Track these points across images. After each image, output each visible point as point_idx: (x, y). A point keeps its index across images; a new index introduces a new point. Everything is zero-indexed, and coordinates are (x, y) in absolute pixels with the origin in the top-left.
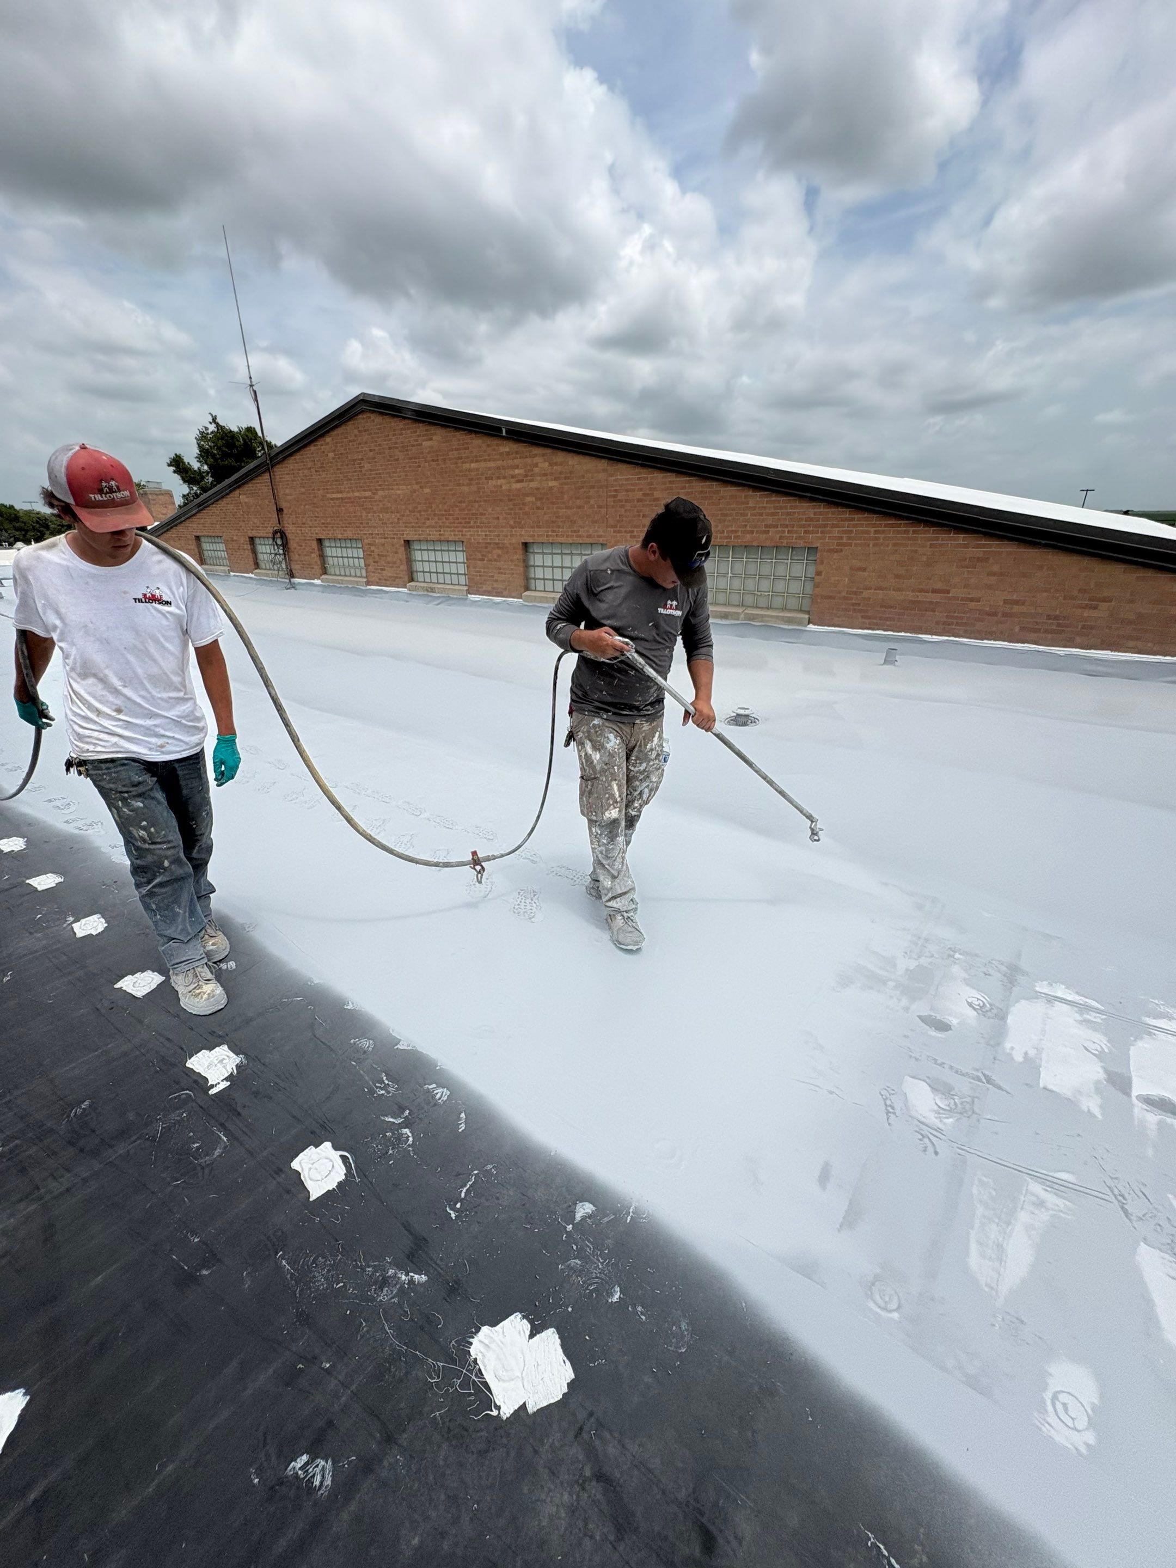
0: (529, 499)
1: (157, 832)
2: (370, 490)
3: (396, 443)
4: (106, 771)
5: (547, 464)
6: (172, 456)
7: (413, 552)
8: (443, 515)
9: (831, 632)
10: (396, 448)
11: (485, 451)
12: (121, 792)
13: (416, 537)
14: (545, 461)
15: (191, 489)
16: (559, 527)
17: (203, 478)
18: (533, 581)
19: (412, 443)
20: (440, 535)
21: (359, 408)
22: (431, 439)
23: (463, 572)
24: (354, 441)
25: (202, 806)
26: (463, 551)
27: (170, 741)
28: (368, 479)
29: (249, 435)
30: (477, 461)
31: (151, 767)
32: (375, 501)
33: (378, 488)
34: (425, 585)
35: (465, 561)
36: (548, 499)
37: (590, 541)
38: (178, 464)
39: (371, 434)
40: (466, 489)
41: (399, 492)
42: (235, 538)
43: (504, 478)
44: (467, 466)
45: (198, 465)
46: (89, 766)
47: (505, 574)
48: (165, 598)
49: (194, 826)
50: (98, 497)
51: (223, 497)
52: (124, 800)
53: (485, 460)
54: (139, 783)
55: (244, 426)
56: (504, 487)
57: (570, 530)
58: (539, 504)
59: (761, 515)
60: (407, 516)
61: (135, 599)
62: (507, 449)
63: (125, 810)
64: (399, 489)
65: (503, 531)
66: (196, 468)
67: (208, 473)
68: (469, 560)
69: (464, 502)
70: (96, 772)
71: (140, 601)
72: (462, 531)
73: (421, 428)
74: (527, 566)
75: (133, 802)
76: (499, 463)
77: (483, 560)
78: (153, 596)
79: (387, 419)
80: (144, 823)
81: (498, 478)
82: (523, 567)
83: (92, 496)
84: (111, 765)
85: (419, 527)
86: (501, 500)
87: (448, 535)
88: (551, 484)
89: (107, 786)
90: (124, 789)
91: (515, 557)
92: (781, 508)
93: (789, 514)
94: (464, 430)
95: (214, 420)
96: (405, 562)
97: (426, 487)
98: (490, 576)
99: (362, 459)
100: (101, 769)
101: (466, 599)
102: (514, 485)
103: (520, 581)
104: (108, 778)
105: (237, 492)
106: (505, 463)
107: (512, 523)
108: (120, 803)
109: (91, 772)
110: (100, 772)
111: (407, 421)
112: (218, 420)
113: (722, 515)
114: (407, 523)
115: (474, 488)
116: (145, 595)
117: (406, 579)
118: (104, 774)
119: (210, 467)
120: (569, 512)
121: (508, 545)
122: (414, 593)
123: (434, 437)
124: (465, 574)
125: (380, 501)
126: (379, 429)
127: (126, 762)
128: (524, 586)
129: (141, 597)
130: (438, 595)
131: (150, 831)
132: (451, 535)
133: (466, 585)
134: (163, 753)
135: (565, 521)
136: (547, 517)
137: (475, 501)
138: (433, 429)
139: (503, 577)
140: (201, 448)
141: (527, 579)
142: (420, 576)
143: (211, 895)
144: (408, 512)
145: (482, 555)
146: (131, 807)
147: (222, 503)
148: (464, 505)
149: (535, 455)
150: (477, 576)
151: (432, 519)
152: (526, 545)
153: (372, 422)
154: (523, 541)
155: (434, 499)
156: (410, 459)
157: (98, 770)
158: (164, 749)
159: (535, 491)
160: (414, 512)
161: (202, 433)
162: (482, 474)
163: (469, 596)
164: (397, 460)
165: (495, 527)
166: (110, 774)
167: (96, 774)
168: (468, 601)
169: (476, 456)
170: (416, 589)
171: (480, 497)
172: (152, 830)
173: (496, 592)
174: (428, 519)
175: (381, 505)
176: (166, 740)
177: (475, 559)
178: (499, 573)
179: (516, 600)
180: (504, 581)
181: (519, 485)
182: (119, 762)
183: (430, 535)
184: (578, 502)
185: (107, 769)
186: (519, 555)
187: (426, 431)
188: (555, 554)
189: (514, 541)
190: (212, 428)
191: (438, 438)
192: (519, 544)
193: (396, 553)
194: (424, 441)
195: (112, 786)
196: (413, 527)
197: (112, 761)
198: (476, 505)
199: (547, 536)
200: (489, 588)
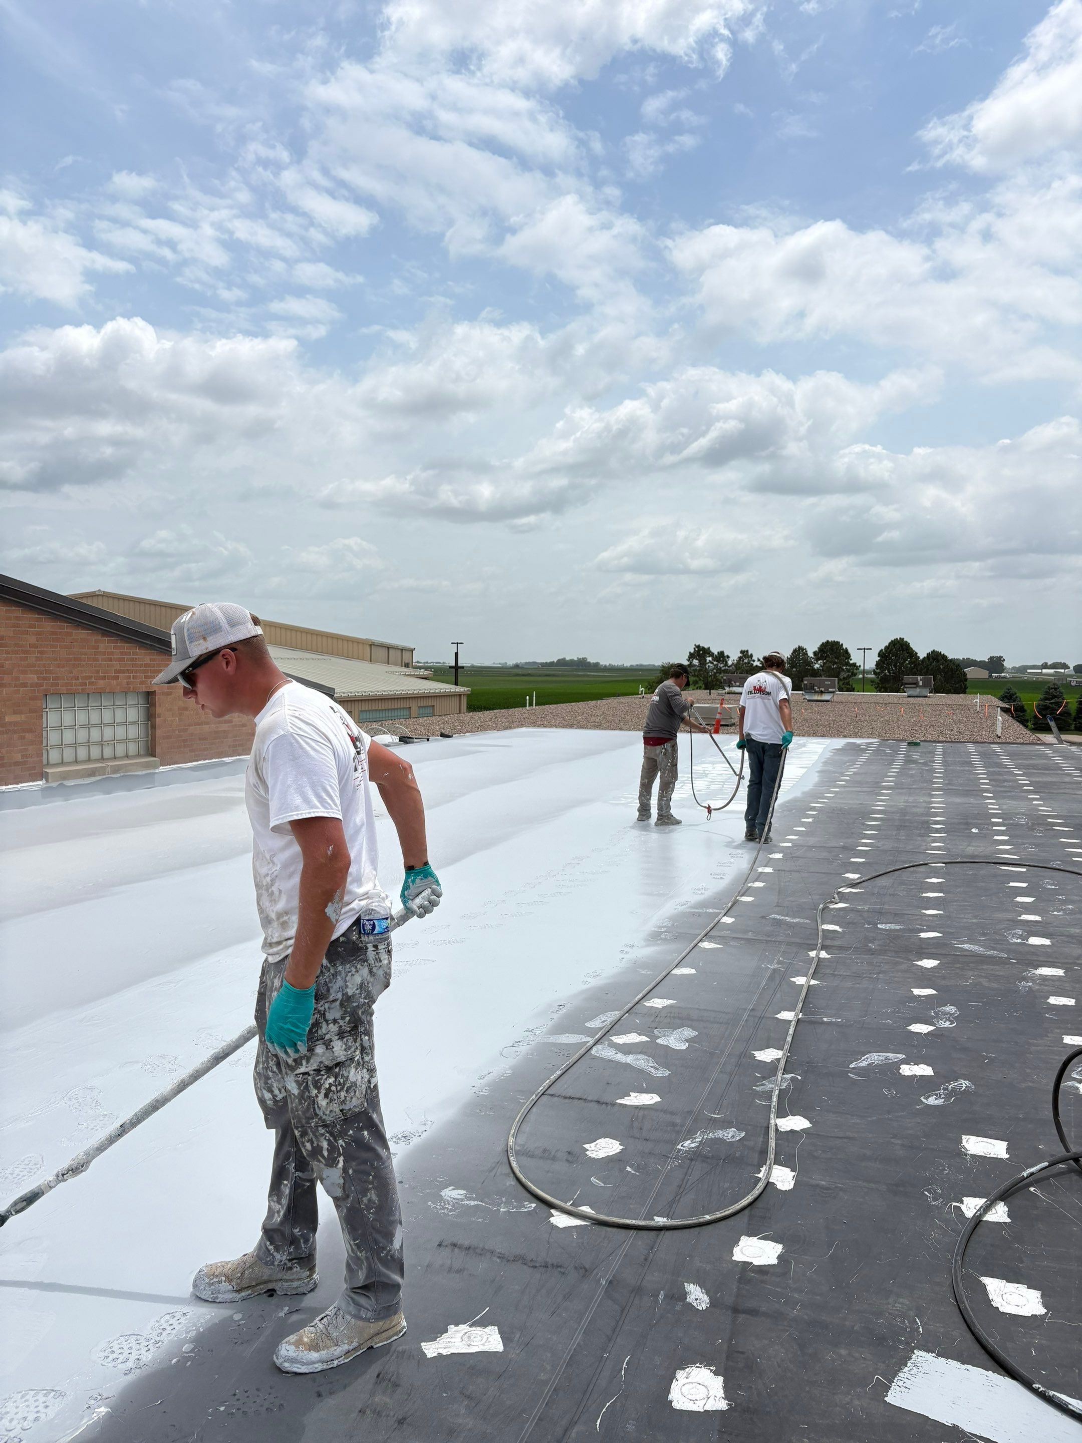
9: (172, 770)
59: (111, 660)
92: (126, 654)
93: (132, 660)
113: (76, 659)
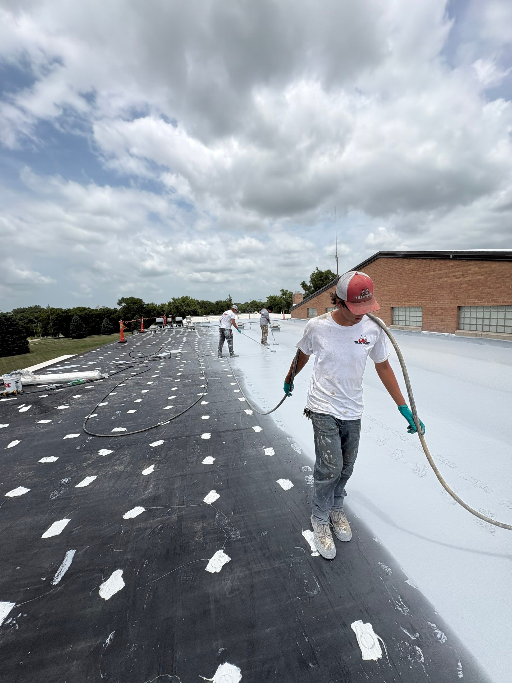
0: (464, 285)
1: (333, 458)
2: (378, 288)
3: (393, 268)
4: (320, 419)
5: (477, 268)
6: (302, 282)
7: (394, 312)
8: (412, 296)
10: (393, 270)
11: (439, 266)
12: (324, 432)
13: (397, 306)
14: (476, 267)
15: (306, 292)
16: (483, 298)
17: (310, 288)
18: (463, 325)
19: (400, 267)
20: (409, 304)
21: (378, 257)
22: (410, 265)
23: (420, 321)
24: (374, 269)
25: (354, 447)
26: (421, 311)
27: (349, 411)
28: (378, 283)
29: (328, 272)
30: (434, 271)
31: (339, 422)
32: (380, 292)
33: (382, 286)
34: (399, 326)
35: (422, 315)
36: (476, 285)
37: (505, 304)
38: (304, 285)
39: (382, 266)
40: (426, 284)
41: (391, 288)
42: (321, 308)
43: (449, 277)
44: (427, 274)
45: (310, 284)
46: (313, 415)
47: (445, 321)
48: (367, 341)
49: (349, 457)
50: (359, 298)
51: (319, 294)
52: (324, 436)
53: (439, 270)
54: (332, 429)
55: (327, 269)
56: (448, 281)
57: (490, 299)
58: (470, 288)
60: (394, 297)
61: (355, 342)
62: (452, 264)
63: (323, 441)
64: (391, 286)
65: (445, 302)
66: (309, 286)
67: (312, 286)
68: (425, 315)
69: (425, 289)
70: (316, 419)
71: (357, 342)
72: (422, 302)
73: (406, 261)
74: (459, 317)
75: (327, 439)
76: (447, 271)
77: (433, 315)
78: (363, 340)
79: (390, 259)
80: (329, 451)
81: (446, 277)
82: (457, 318)
83: (356, 297)
84: (322, 417)
85: (399, 301)
86: (446, 288)
87: (413, 304)
88: (479, 277)
89: (319, 427)
90: (325, 431)
91: (452, 313)
94: (428, 259)
95: (317, 269)
96: (390, 317)
97: (405, 285)
98: (436, 323)
99: (376, 276)
100: (318, 418)
101: (421, 333)
102: (455, 280)
103: (455, 325)
104: (320, 423)
105: (324, 292)
106: (450, 271)
107: (452, 297)
108: (321, 437)
109: (313, 418)
110: (317, 419)
111: (399, 259)
112: (318, 269)
114: (394, 300)
115: (431, 283)
116: (359, 340)
117: (390, 323)
118: (319, 420)
119: (314, 285)
120: (490, 290)
121: (448, 308)
122: (393, 329)
123: (412, 264)
124: (421, 322)
125: (382, 292)
126: (385, 264)
127: (329, 417)
128: (457, 327)
129: (357, 340)
130: (405, 331)
131: (330, 456)
132: (415, 304)
133: (421, 326)
134: (345, 416)
135: (487, 295)
136: (475, 294)
137: (431, 289)
138: (411, 261)
139: (443, 323)
140: (311, 278)
141: (459, 324)
142: (397, 322)
143: (344, 497)
144: (394, 296)
145: (432, 313)
146: (326, 441)
147: (319, 296)
148: (424, 291)
149: (470, 265)
150: (428, 322)
151: (406, 298)
152: (459, 308)
153: (382, 261)
154: (458, 306)
155: (408, 289)
156: (399, 274)
157: (317, 418)
158: (346, 415)
159: (468, 282)
160: (398, 295)
161: (312, 274)
162: (436, 277)
163: (422, 331)
164: (392, 275)
165: (442, 300)
166: (321, 421)
167: (315, 420)
168: (421, 334)
169: (434, 269)
170: (394, 328)
171: (434, 287)
172: (331, 456)
173: (438, 330)
174: (404, 298)
175: (382, 293)
176: (347, 410)
177: (428, 315)
178: (441, 321)
179: (450, 334)
180: (444, 325)
181: (458, 280)
182: (326, 417)
183: (404, 304)
184: (498, 285)
185: (321, 418)
186: (455, 312)
187: (408, 261)
188: (479, 311)
189: (452, 306)
190: (316, 271)
191: (414, 263)
192: (456, 307)
193: (386, 312)
194: (406, 266)
195: (320, 427)
196: (396, 301)
197: (324, 415)
198: (431, 290)
199: (474, 303)
200: (435, 328)
